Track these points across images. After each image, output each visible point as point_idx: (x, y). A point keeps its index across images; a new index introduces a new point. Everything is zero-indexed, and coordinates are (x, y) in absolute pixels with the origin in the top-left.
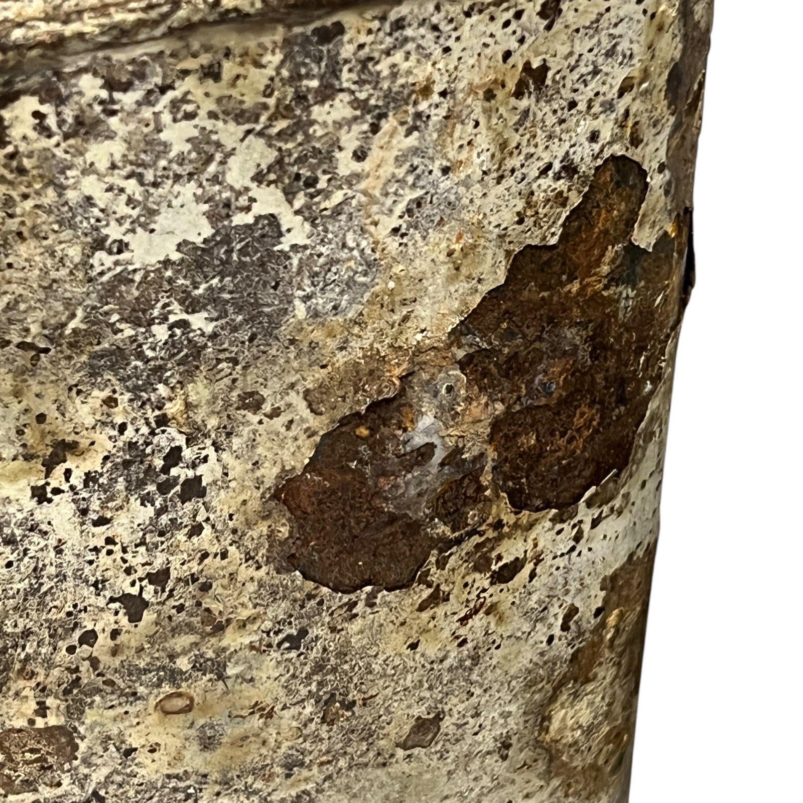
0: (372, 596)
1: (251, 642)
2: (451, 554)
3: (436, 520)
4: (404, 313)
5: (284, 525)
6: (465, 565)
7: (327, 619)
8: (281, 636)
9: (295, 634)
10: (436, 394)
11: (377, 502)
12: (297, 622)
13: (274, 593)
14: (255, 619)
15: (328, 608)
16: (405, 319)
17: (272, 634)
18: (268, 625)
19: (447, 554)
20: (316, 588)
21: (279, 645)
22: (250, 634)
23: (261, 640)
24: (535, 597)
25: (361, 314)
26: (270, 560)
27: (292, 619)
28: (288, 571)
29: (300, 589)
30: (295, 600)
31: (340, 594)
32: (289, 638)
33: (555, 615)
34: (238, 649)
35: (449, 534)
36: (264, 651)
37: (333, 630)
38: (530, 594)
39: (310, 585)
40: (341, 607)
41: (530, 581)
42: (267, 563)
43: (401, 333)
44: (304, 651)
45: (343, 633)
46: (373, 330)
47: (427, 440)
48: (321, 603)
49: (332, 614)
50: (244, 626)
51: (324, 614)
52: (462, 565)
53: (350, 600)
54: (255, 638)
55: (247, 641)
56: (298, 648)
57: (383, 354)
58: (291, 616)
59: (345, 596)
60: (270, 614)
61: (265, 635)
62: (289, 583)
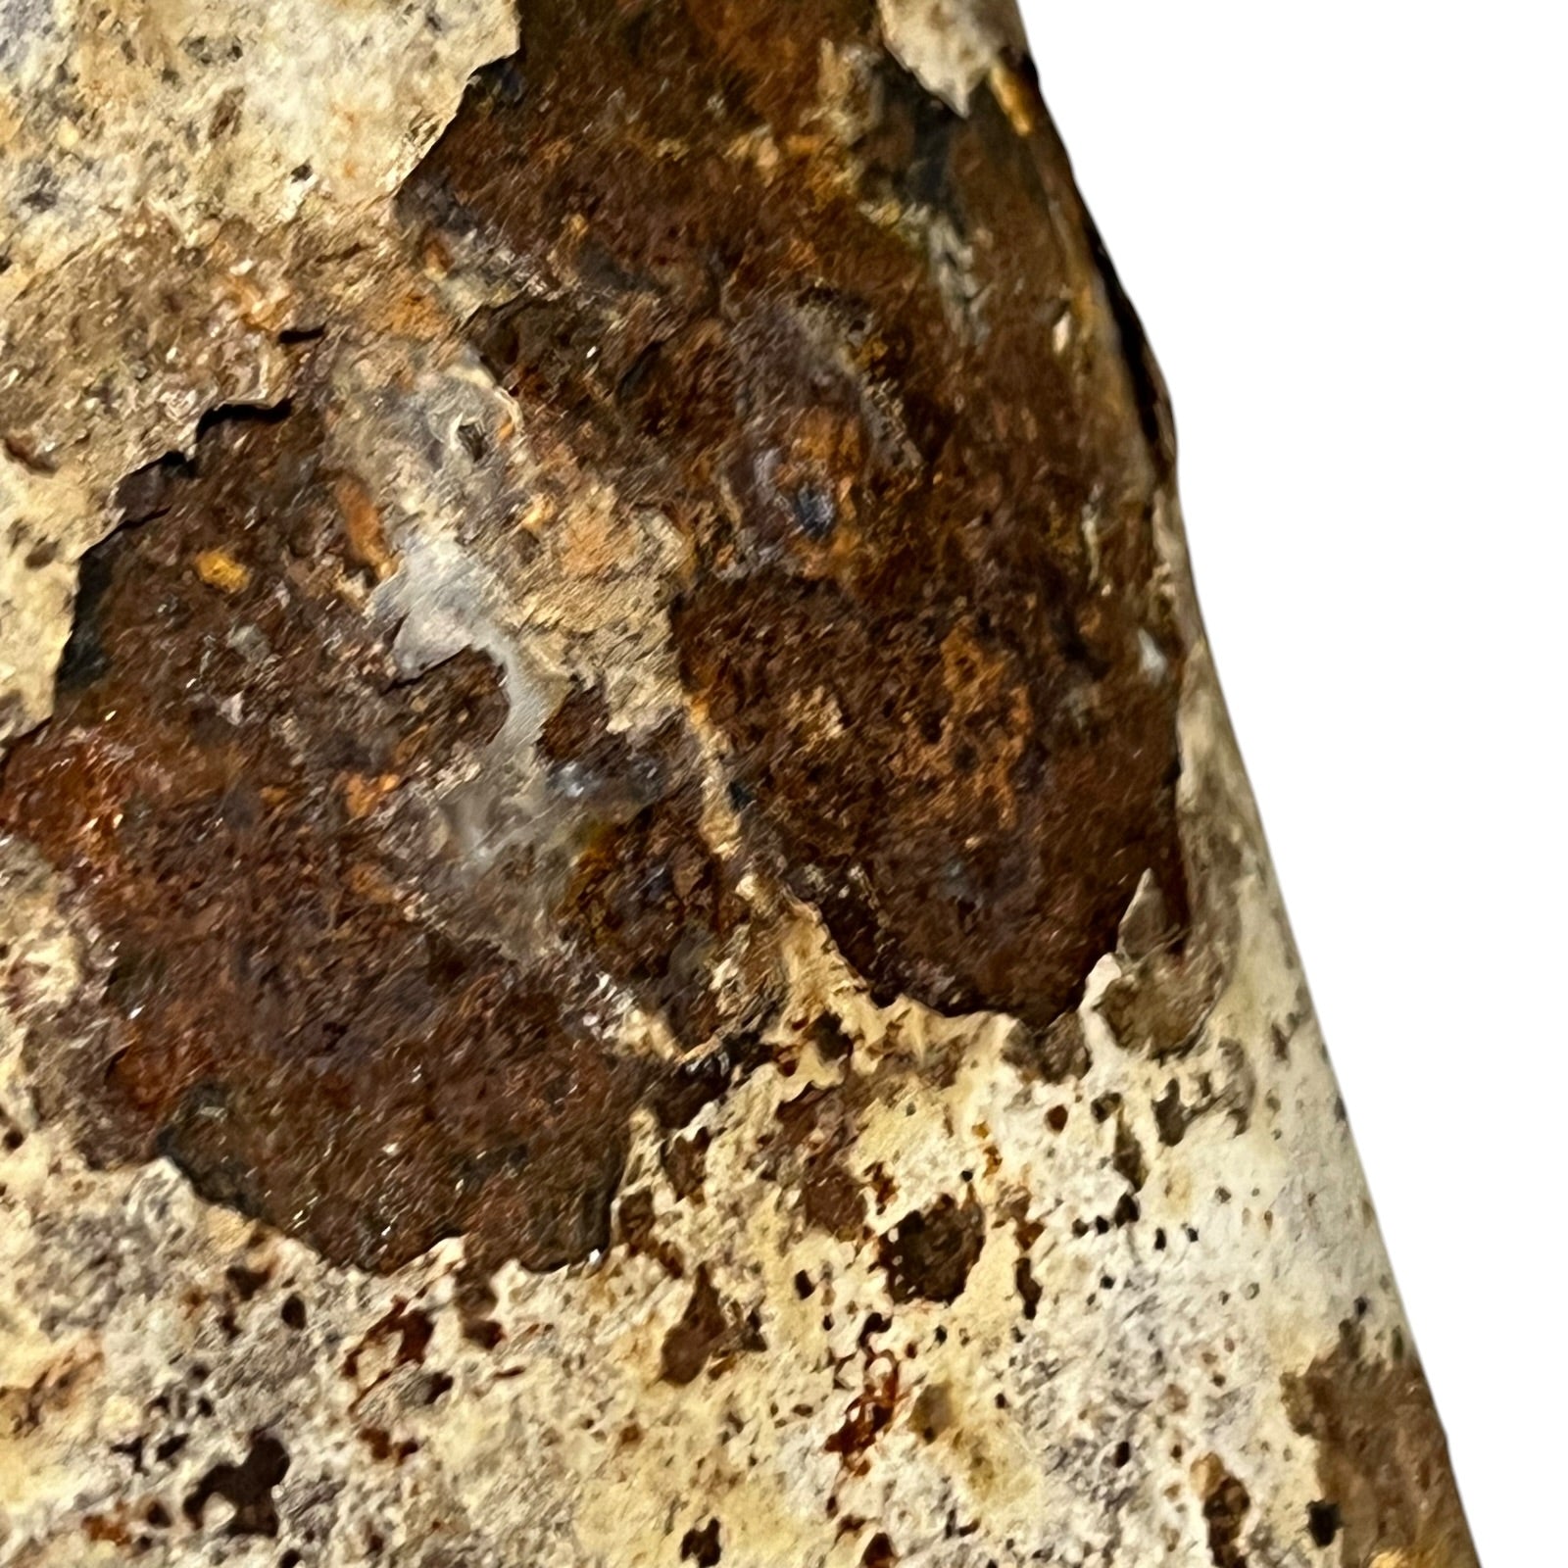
0: (474, 1289)
1: (83, 1500)
2: (704, 1139)
3: (604, 980)
4: (215, 92)
5: (49, 932)
6: (773, 1193)
7: (344, 1394)
8: (191, 1470)
9: (240, 1458)
10: (434, 454)
11: (369, 879)
12: (231, 1400)
13: (106, 1262)
14: (64, 1382)
15: (332, 1339)
16: (226, 117)
17: (149, 1457)
18: (123, 1416)
19: (690, 1133)
20: (256, 1241)
21: (194, 1507)
22: (66, 1460)
23: (118, 1488)
24: (1070, 1387)
25: (63, 75)
26: (49, 1103)
27: (209, 1387)
28: (132, 1158)
29: (201, 1246)
30: (195, 1299)
31: (354, 1276)
32: (218, 1480)
33: (1173, 1491)
34: (40, 1532)
35: (668, 1051)
36: (146, 1543)
37: (379, 1443)
38: (1048, 1371)
39: (229, 1227)
40: (375, 1335)
41: (1030, 1312)
42: (42, 1117)
43: (229, 169)
44: (297, 1543)
45: (419, 1461)
46: (129, 142)
47: (460, 638)
48: (293, 1313)
49: (350, 1370)
50: (33, 1418)
51: (322, 1368)
52: (759, 1197)
53: (400, 1305)
54: (93, 1477)
55: (63, 1489)
56: (270, 1529)
57: (191, 240)
58: (200, 1373)
59: (377, 1283)
60: (119, 1368)
61: (125, 1463)
62: (150, 1217)
